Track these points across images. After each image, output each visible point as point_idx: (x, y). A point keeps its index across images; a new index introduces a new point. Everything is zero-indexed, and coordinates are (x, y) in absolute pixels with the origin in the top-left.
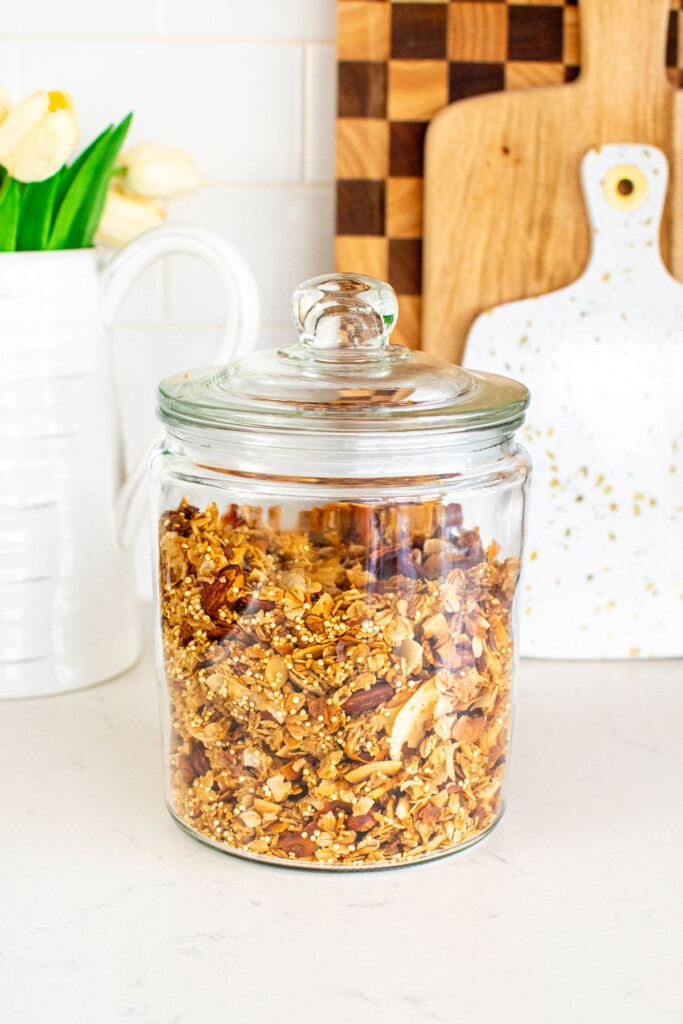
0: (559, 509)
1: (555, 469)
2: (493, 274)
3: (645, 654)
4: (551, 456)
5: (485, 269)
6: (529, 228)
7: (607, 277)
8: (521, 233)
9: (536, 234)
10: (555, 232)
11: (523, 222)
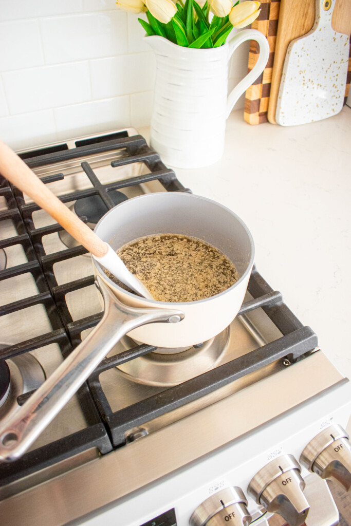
0: (304, 90)
1: (304, 81)
2: (294, 29)
3: (314, 121)
4: (304, 77)
5: (293, 27)
6: (303, 16)
7: (320, 30)
8: (301, 17)
9: (304, 18)
10: (308, 16)
11: (302, 15)
